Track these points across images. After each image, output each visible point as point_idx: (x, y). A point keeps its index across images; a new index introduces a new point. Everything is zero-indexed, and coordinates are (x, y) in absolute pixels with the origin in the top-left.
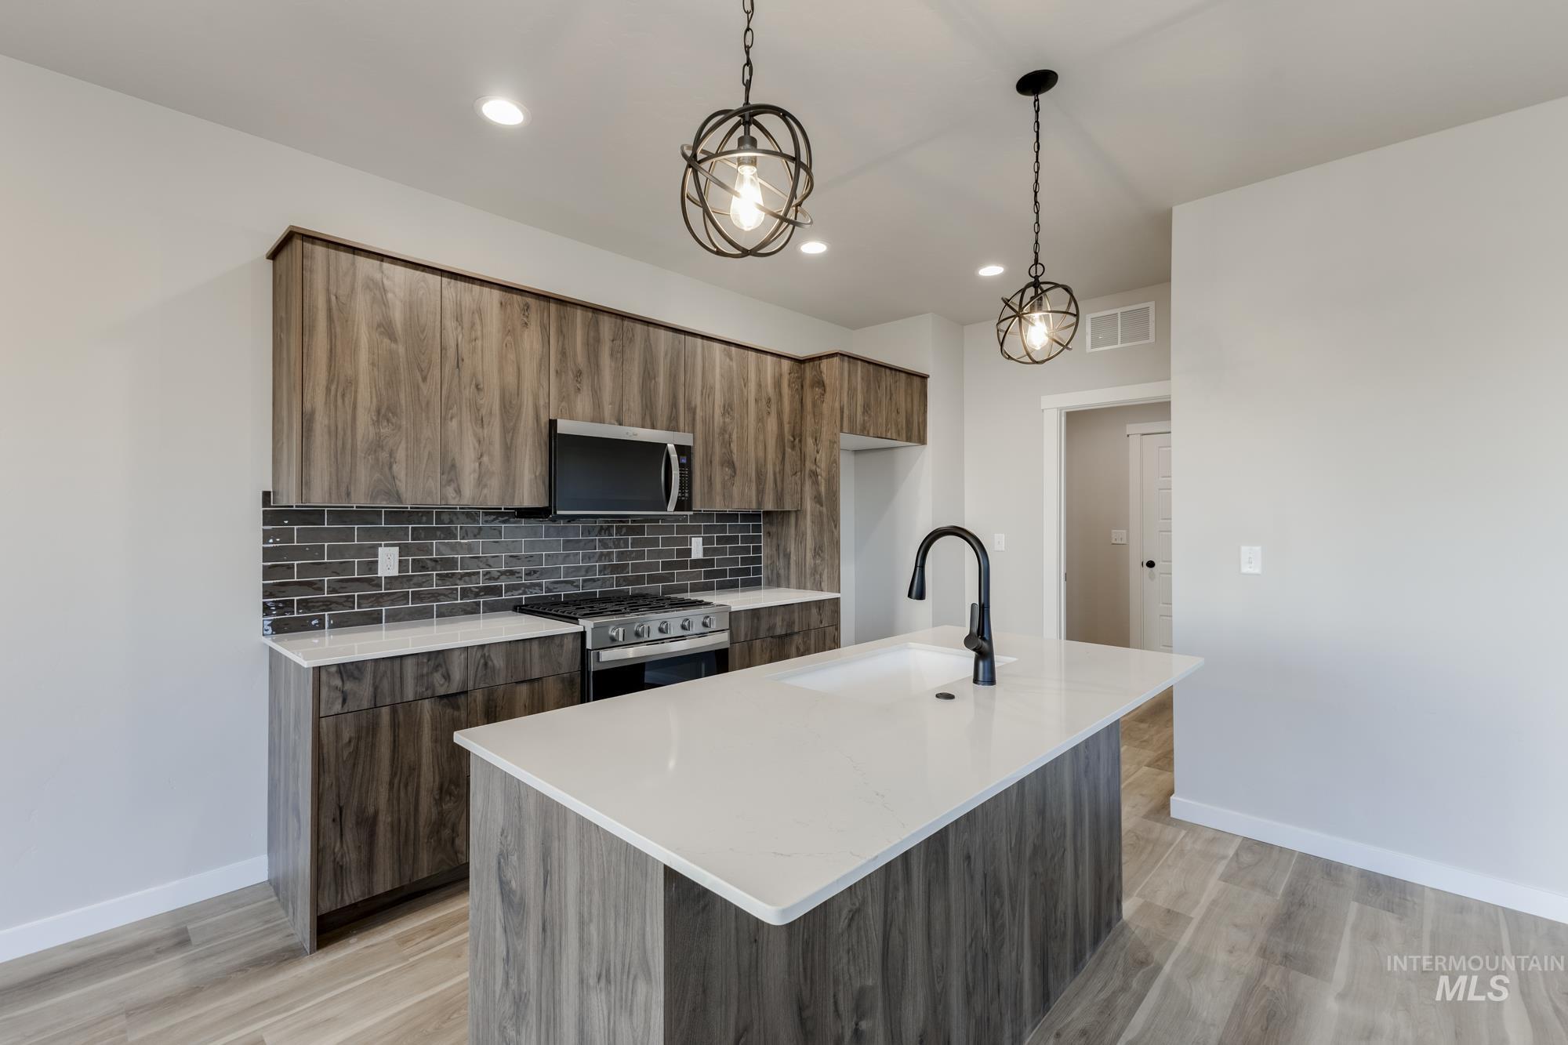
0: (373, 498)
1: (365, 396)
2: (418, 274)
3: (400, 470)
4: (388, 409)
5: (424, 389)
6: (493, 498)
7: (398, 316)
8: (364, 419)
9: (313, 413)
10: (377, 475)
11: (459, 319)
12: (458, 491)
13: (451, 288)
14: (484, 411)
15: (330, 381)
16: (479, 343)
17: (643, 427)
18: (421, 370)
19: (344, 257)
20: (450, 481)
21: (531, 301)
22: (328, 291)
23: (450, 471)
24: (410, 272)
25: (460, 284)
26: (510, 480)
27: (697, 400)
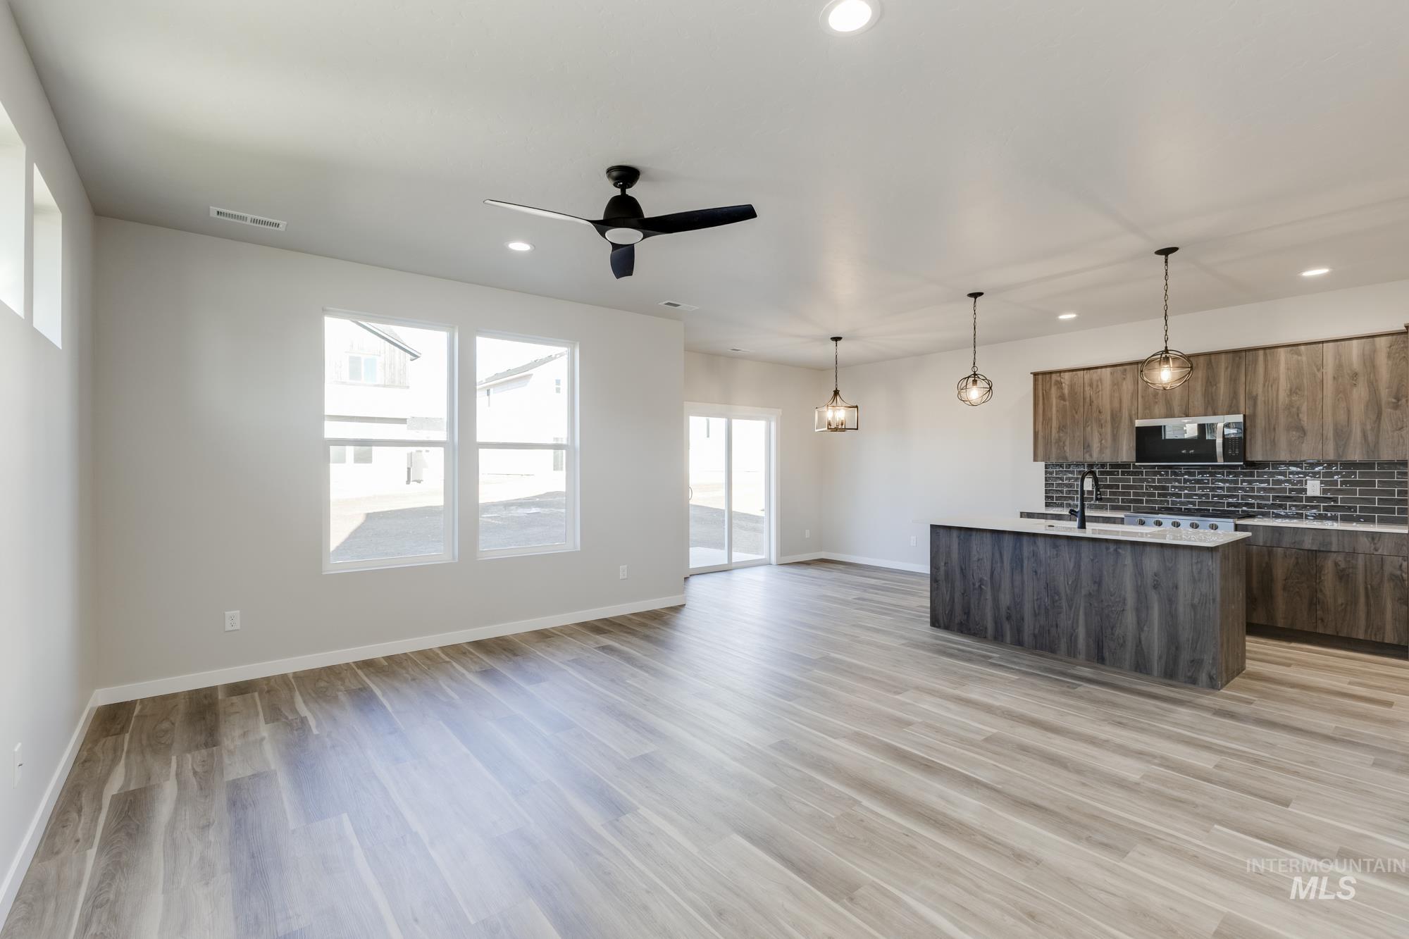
0: (1058, 459)
1: (1055, 424)
2: (1074, 373)
3: (1067, 449)
4: (1063, 426)
5: (1077, 417)
6: (1107, 458)
7: (1066, 391)
8: (1054, 431)
9: (1038, 432)
10: (1059, 451)
11: (1091, 385)
12: (1091, 456)
13: (1087, 375)
14: (1103, 422)
15: (1043, 420)
16: (1100, 393)
17: (1206, 415)
18: (1075, 409)
19: (1048, 376)
20: (1087, 452)
21: (1127, 367)
22: (1043, 390)
23: (1087, 447)
24: (1071, 373)
25: (1092, 371)
26: (1116, 449)
27: (1259, 389)
